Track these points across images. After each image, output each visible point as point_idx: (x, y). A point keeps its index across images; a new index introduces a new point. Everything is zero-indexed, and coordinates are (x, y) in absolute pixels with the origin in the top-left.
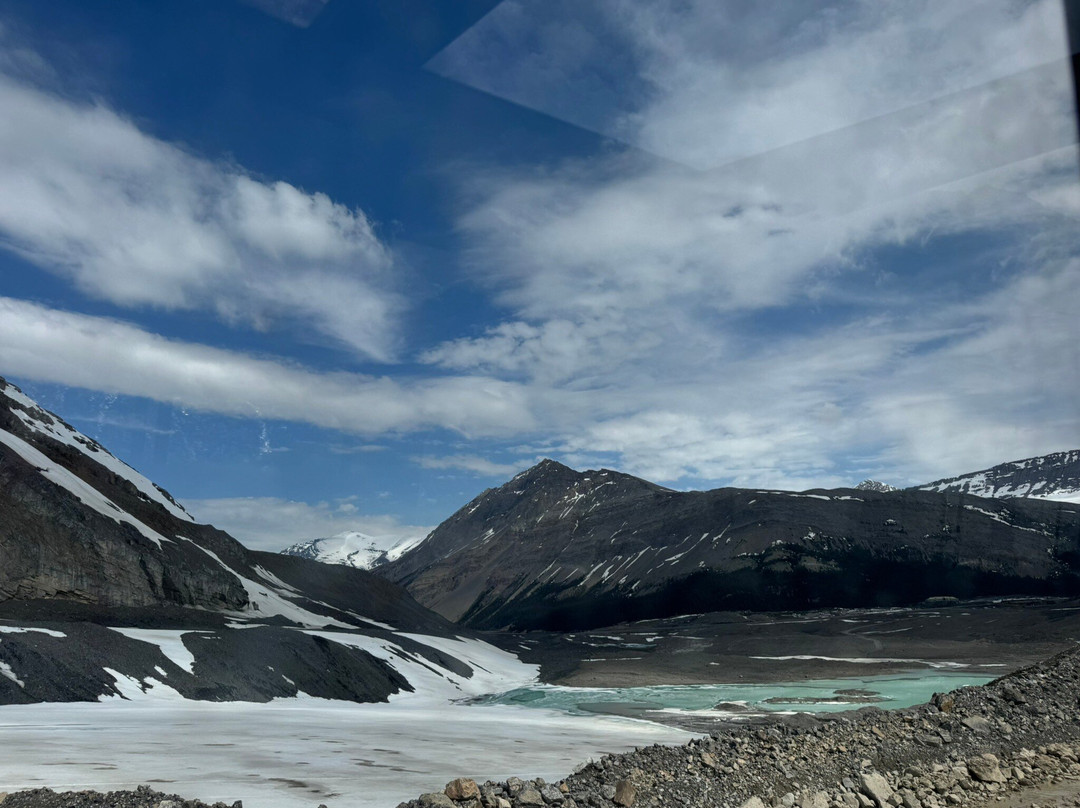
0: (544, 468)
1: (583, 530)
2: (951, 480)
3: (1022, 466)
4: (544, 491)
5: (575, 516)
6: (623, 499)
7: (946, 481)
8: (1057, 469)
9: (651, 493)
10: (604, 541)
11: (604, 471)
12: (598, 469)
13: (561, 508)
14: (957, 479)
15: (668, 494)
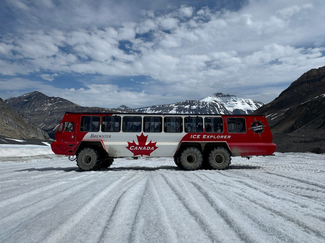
0: (36, 94)
1: (52, 114)
2: (143, 108)
3: (158, 106)
4: (36, 101)
5: (49, 110)
6: (65, 107)
7: (142, 108)
8: (164, 108)
9: (74, 106)
10: (60, 118)
11: (58, 98)
12: (56, 97)
13: (44, 107)
14: (144, 108)
15: (80, 107)
